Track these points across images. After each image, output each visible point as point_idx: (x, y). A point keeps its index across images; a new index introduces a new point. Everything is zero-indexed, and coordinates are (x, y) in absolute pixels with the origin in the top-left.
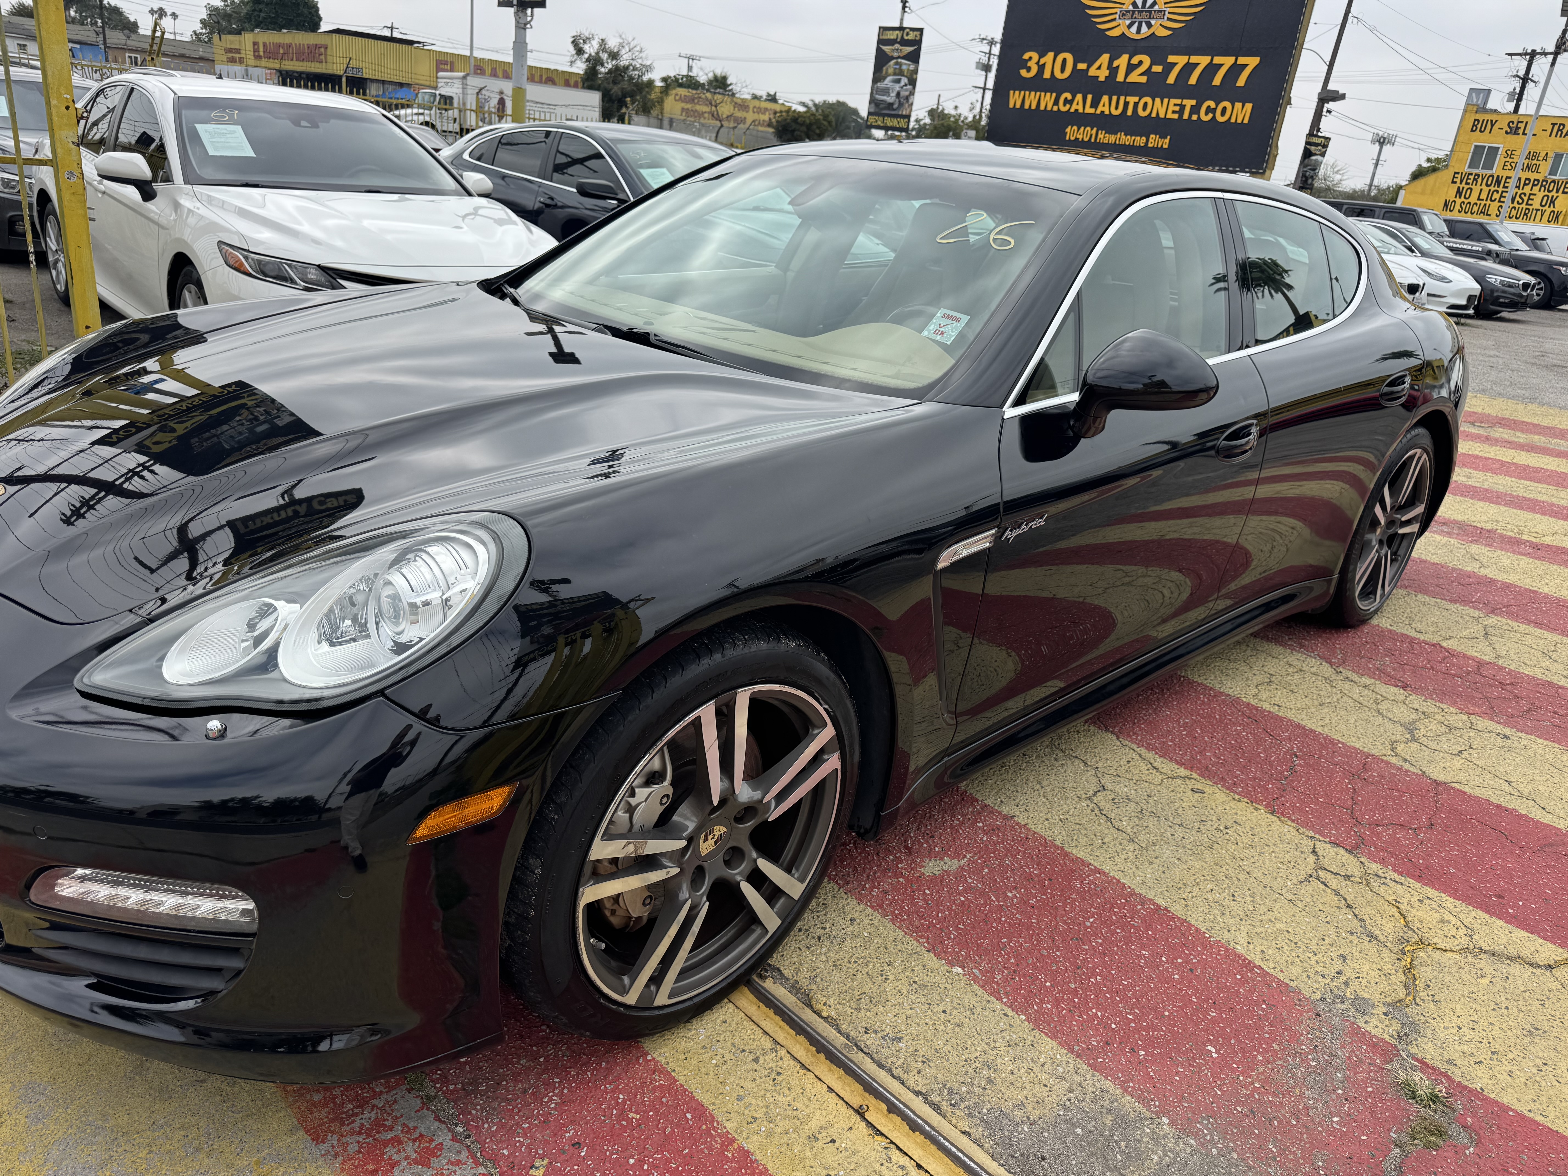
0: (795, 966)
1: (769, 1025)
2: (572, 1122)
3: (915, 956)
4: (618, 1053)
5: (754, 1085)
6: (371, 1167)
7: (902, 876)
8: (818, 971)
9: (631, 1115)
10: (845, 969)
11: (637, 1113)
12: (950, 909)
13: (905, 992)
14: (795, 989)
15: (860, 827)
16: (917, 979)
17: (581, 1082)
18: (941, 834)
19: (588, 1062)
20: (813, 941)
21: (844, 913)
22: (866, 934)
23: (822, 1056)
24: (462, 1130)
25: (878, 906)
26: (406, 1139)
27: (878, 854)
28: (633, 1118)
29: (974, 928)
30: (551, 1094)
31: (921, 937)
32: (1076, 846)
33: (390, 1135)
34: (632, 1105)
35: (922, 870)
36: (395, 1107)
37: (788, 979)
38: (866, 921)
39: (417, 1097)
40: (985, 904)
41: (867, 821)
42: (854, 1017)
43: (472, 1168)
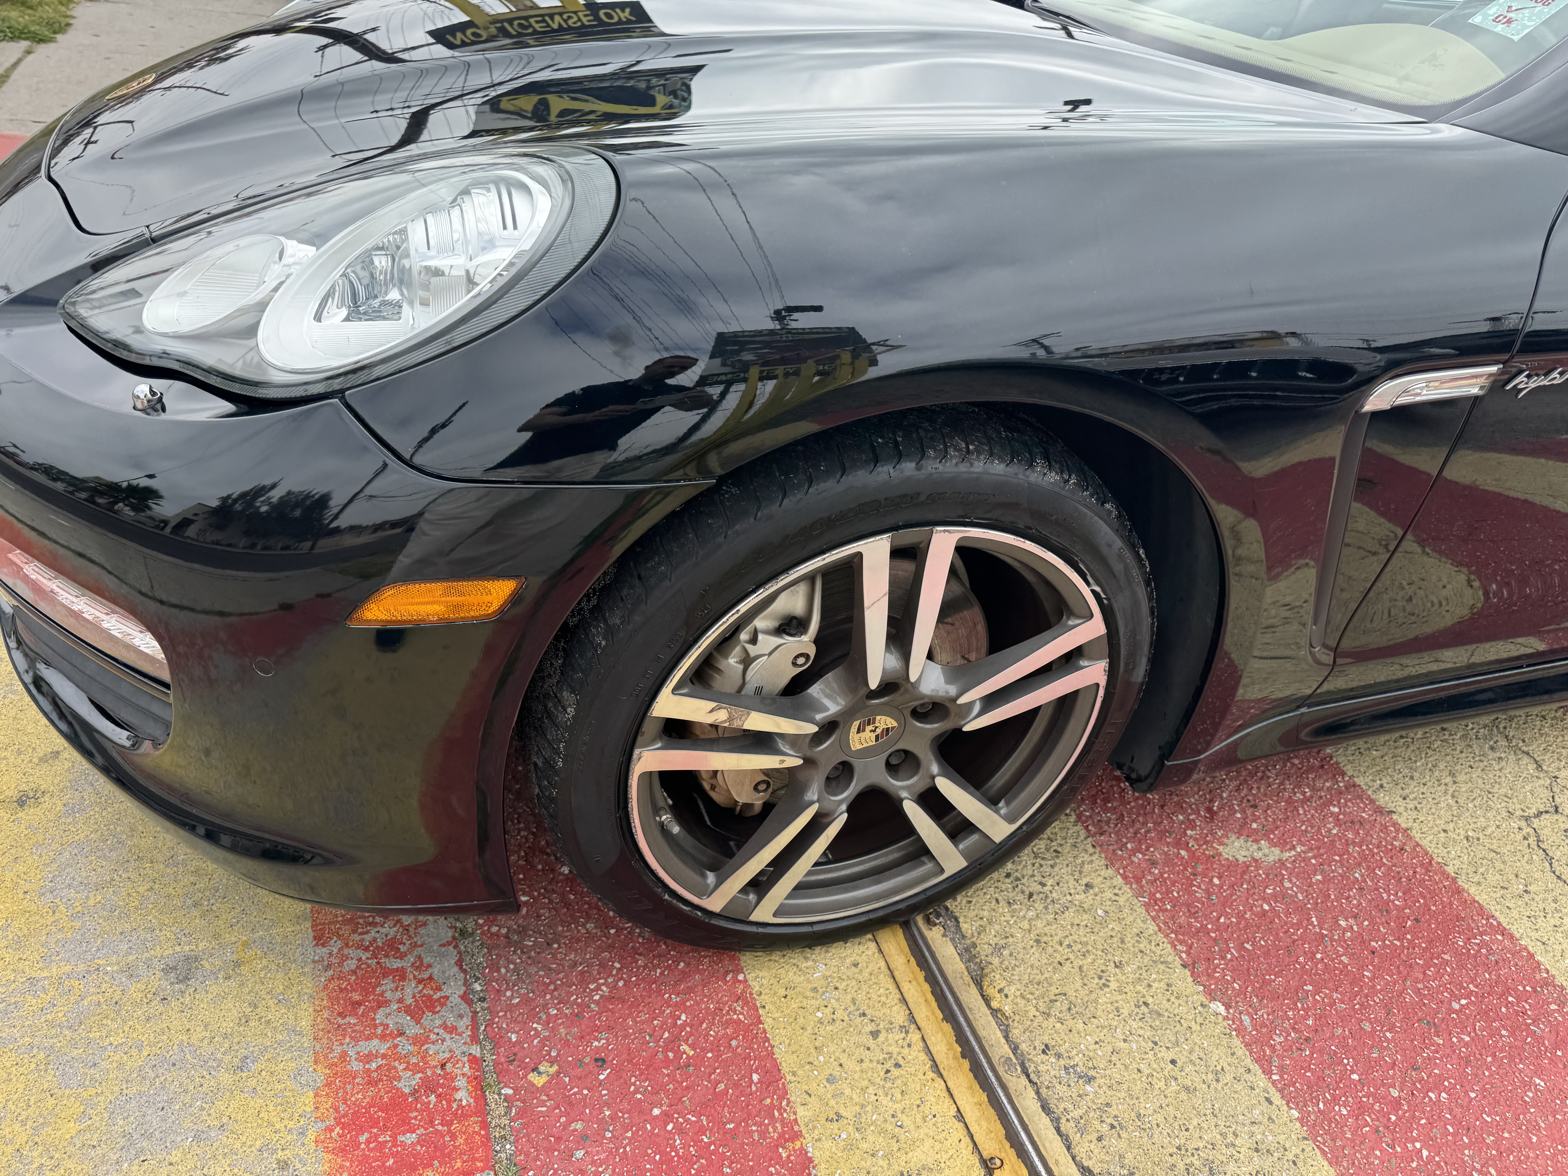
0: (981, 923)
1: (913, 991)
2: (609, 1029)
3: (1162, 967)
4: (705, 957)
5: (858, 1069)
6: (356, 997)
7: (1187, 848)
8: (1011, 940)
9: (684, 1047)
10: (1050, 950)
11: (693, 1047)
12: (1241, 916)
13: (1125, 1012)
14: (968, 954)
15: (1132, 770)
16: (1150, 1000)
17: (643, 978)
18: (1269, 807)
19: (665, 956)
20: (1020, 897)
21: (1080, 872)
22: (1100, 912)
23: (966, 1064)
24: (479, 988)
25: (1134, 879)
26: (411, 977)
27: (1162, 807)
28: (685, 1053)
29: (1267, 954)
30: (602, 981)
31: (1181, 942)
32: (1479, 883)
33: (397, 964)
34: (691, 1034)
35: (1221, 848)
36: (422, 931)
37: (964, 937)
38: (1109, 894)
39: (451, 928)
40: (1299, 925)
41: (1144, 765)
42: (1035, 1024)
43: (465, 1043)
